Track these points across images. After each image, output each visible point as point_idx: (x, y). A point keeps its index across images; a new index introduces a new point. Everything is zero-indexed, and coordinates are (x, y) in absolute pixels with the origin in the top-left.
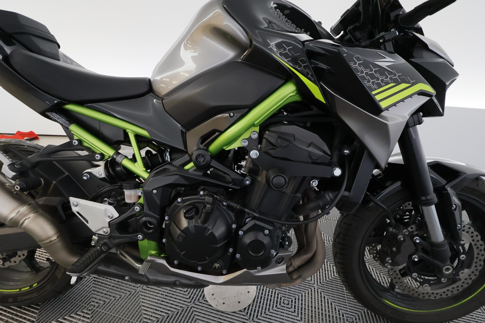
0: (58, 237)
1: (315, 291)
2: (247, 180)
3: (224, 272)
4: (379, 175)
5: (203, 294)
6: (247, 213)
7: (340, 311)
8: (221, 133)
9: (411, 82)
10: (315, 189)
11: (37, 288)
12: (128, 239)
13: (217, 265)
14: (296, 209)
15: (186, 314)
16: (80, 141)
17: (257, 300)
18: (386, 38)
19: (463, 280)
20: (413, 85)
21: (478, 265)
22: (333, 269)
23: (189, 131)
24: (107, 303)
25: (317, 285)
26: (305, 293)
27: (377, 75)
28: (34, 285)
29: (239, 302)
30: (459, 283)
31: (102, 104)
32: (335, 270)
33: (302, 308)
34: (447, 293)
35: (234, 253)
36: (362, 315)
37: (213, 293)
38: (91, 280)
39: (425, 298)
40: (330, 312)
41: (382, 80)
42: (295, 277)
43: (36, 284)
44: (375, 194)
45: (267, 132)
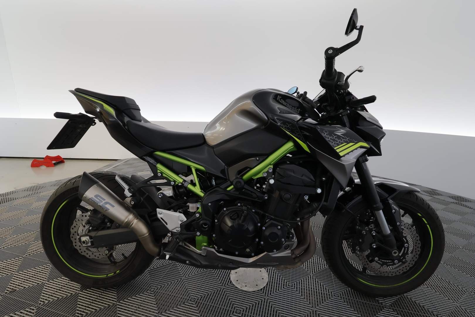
0: (149, 234)
1: (311, 278)
2: (266, 196)
3: (253, 254)
4: (350, 191)
5: (230, 281)
6: (267, 216)
7: (329, 290)
8: (251, 169)
9: (355, 142)
10: (307, 202)
11: (119, 274)
12: (191, 235)
13: (248, 250)
14: (296, 214)
15: (220, 293)
16: (162, 173)
17: (270, 284)
18: (343, 114)
19: (409, 262)
20: (356, 143)
21: (417, 250)
22: (324, 263)
23: (229, 167)
24: (162, 287)
25: (312, 274)
26: (304, 279)
27: (336, 139)
28: (117, 272)
29: (257, 285)
30: (406, 264)
31: (177, 151)
32: (325, 264)
33: (302, 288)
34: (399, 271)
35: (259, 242)
36: (345, 293)
37: (237, 280)
38: (147, 273)
39: (385, 276)
40: (322, 291)
41: (339, 142)
42: (296, 261)
43: (118, 271)
44: (346, 204)
45: (278, 169)
